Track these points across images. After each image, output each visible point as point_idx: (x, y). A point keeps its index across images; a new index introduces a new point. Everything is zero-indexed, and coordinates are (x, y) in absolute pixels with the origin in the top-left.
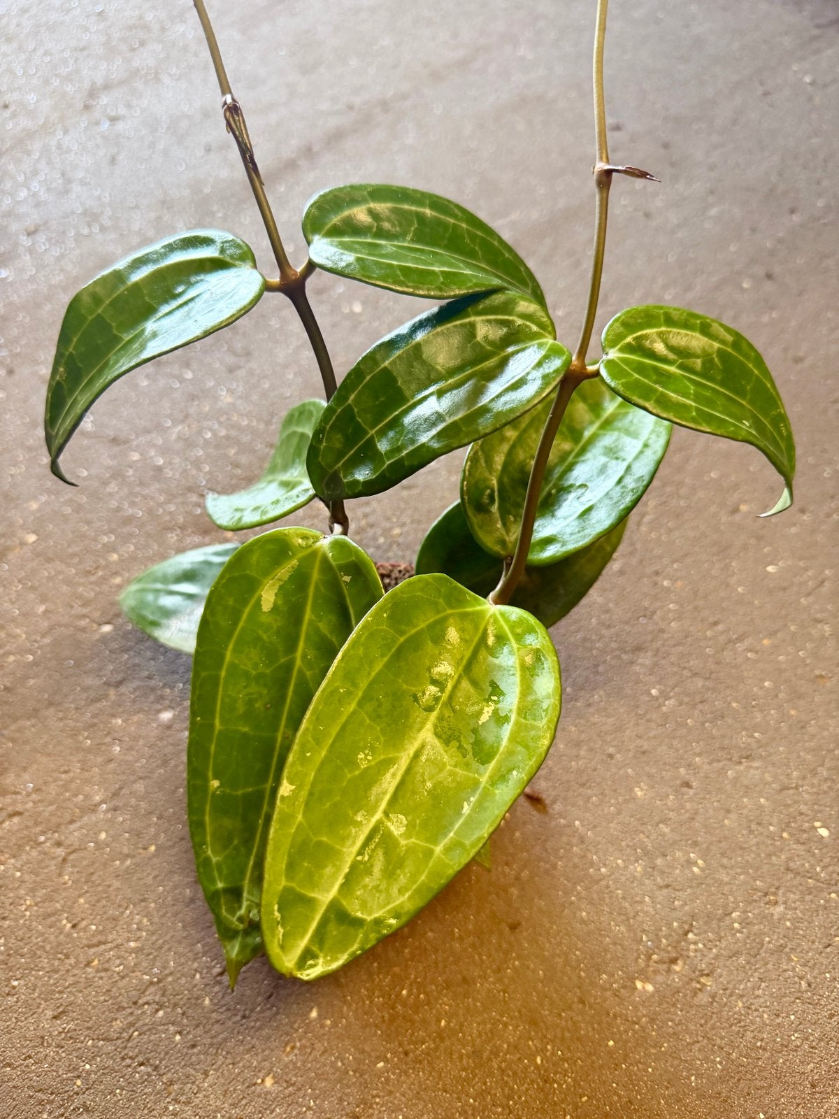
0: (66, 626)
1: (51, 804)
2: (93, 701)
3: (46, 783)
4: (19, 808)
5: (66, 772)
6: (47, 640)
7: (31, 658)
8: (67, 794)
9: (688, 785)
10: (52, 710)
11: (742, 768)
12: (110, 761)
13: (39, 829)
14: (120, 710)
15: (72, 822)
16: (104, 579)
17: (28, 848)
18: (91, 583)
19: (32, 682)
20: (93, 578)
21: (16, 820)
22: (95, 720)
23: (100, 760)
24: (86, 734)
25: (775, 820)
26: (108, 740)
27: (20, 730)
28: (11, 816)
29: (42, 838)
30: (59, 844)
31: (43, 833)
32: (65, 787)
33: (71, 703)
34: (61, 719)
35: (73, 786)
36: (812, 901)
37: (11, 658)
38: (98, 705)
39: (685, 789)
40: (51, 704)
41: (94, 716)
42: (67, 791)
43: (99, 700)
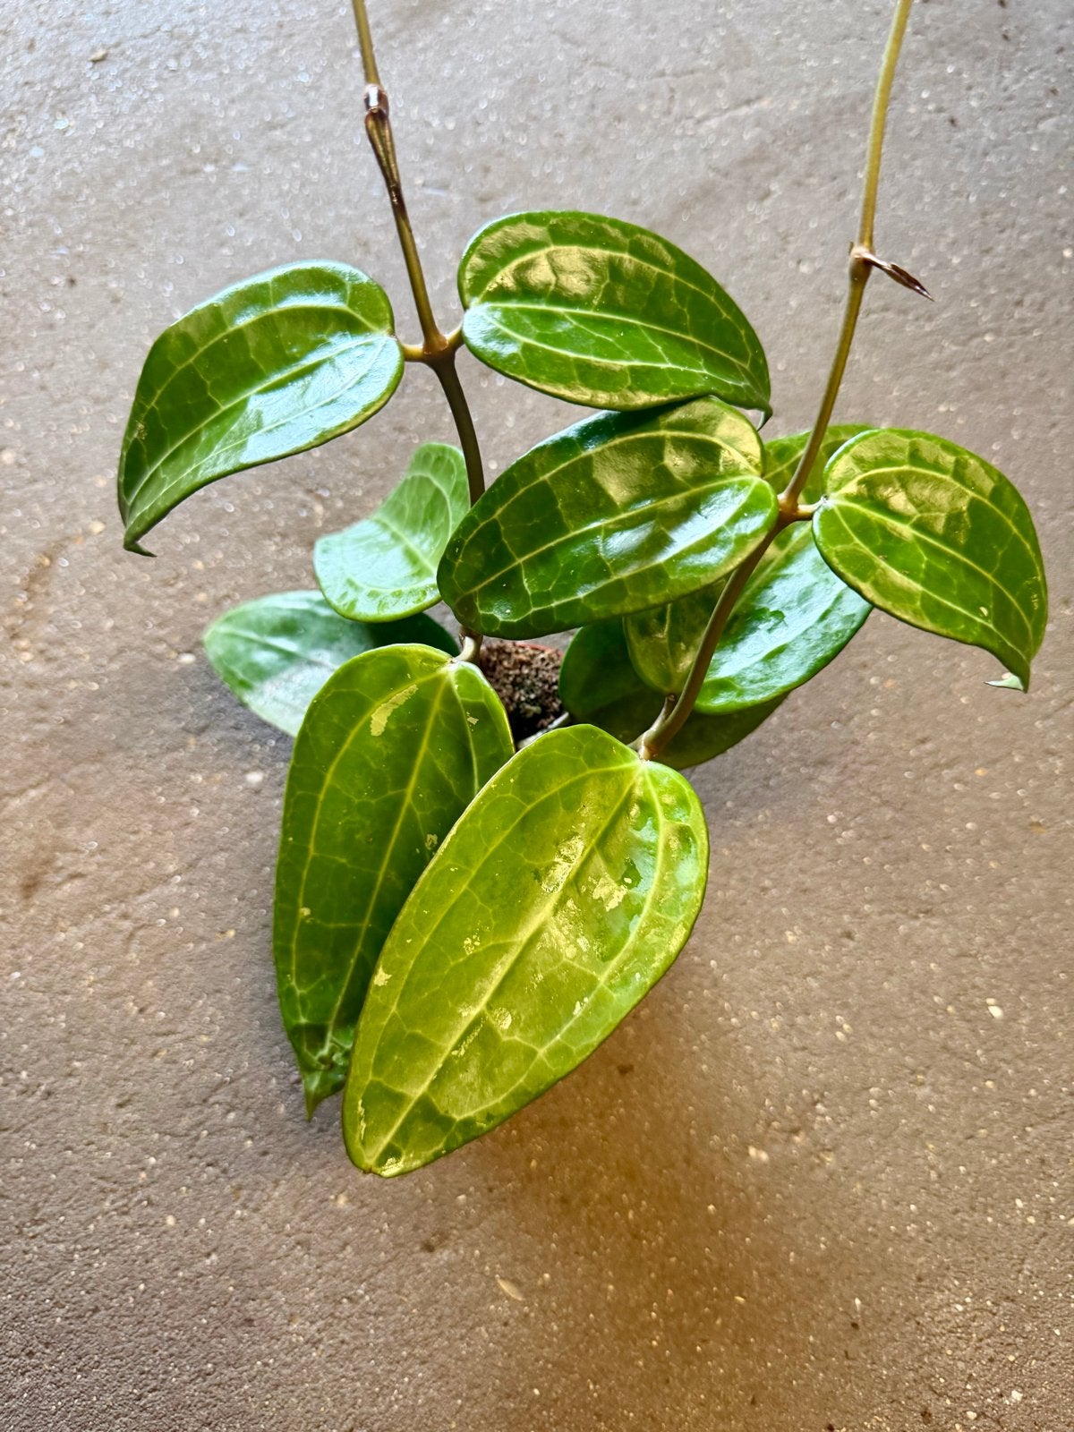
0: (141, 649)
1: (117, 868)
2: (169, 750)
3: (112, 843)
4: (81, 869)
5: (135, 833)
6: (115, 666)
7: (96, 686)
8: (137, 859)
9: (849, 935)
10: (120, 755)
11: (917, 924)
12: (187, 824)
13: (103, 896)
14: (201, 764)
15: (141, 892)
16: (186, 594)
17: (91, 916)
18: (170, 597)
19: (97, 717)
20: (171, 591)
21: (77, 882)
22: (172, 774)
23: (175, 822)
24: (160, 789)
25: (942, 991)
26: (185, 799)
27: (82, 776)
28: (73, 876)
29: (107, 908)
30: (125, 916)
31: (108, 901)
32: (134, 850)
33: (143, 748)
34: (131, 768)
35: (144, 850)
36: (963, 1087)
37: (73, 685)
38: (175, 755)
39: (845, 941)
40: (119, 748)
41: (169, 769)
42: (136, 855)
43: (175, 749)
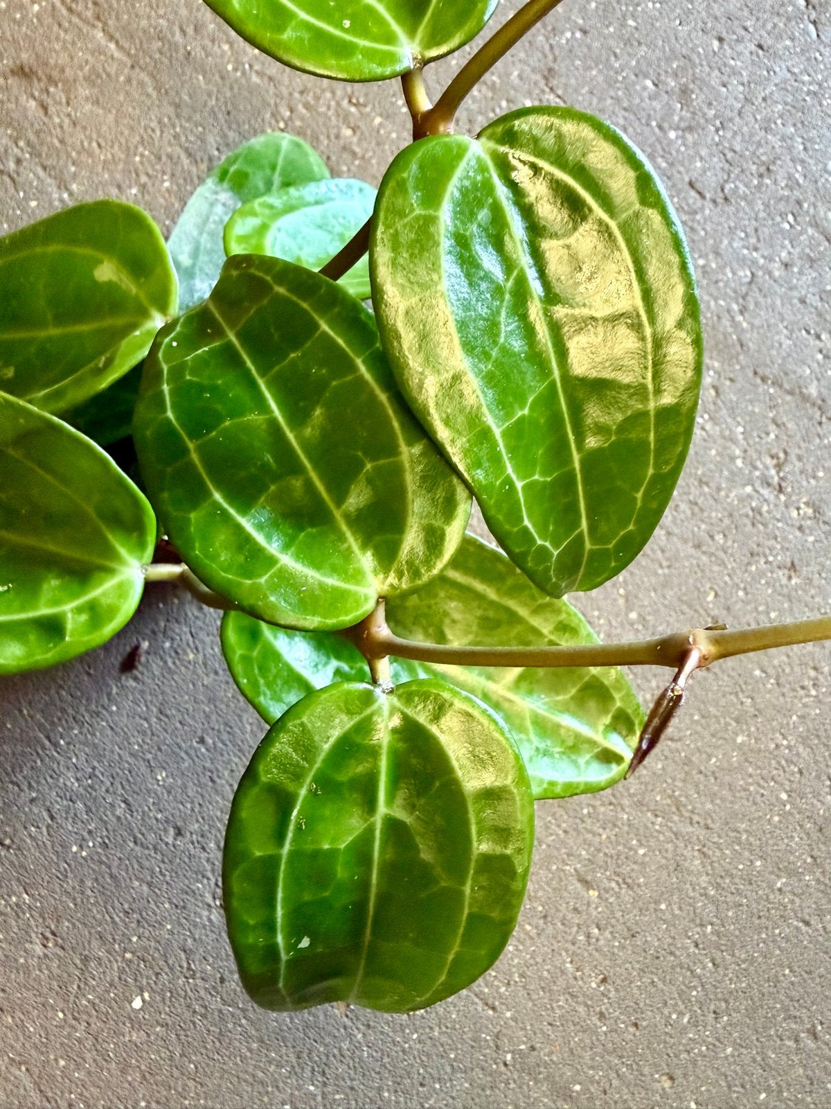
0: (278, 95)
1: (62, 142)
2: (187, 150)
3: (85, 128)
4: (52, 109)
5: (99, 146)
6: (255, 79)
7: (230, 67)
8: (74, 154)
10: (171, 110)
12: (119, 187)
13: (32, 137)
14: (181, 181)
15: (44, 168)
16: (346, 117)
17: (9, 132)
18: (338, 104)
19: (201, 78)
20: (345, 103)
21: (41, 113)
22: (164, 158)
23: (118, 176)
24: (147, 153)
26: (144, 179)
27: (141, 84)
28: (45, 108)
29: (21, 144)
30: (19, 162)
31: (28, 143)
32: (82, 150)
33: (181, 126)
34: (160, 122)
35: (84, 158)
37: (226, 47)
38: (183, 156)
40: (177, 106)
41: (170, 157)
42: (79, 153)
43: (189, 155)
